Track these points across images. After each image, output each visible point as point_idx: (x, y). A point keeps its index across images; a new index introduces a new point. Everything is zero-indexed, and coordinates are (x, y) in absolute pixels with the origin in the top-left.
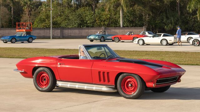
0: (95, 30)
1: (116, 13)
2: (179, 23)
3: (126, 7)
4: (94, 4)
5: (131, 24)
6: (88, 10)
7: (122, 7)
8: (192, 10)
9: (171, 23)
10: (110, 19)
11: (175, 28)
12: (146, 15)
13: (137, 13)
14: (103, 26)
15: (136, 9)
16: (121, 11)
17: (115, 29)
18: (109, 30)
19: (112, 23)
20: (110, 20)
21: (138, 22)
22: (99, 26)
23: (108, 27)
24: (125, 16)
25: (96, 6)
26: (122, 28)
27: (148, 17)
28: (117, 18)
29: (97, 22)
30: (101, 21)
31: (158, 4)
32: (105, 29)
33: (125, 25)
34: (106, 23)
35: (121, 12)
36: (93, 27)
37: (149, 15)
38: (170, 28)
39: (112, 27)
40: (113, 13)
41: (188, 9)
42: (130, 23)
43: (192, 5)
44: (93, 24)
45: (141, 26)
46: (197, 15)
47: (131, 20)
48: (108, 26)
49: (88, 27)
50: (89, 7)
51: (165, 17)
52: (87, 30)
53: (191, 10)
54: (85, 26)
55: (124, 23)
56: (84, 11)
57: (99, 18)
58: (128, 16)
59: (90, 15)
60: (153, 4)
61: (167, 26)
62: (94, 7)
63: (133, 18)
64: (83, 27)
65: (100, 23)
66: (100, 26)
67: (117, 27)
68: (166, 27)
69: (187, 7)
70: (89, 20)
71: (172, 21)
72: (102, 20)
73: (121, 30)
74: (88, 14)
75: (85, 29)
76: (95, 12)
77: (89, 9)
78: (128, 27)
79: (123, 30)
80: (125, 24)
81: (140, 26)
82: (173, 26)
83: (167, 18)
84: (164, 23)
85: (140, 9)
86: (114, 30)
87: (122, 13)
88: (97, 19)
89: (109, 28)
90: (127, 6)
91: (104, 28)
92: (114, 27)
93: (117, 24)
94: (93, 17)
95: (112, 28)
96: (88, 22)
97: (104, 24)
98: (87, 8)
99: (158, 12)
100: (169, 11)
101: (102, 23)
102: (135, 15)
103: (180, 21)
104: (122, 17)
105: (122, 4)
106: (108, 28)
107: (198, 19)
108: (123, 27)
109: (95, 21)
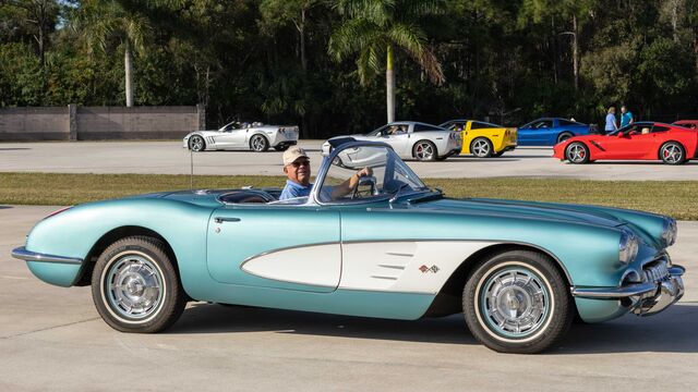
0: (45, 116)
1: (114, 61)
2: (304, 95)
3: (145, 45)
4: (41, 34)
5: (160, 98)
6: (22, 54)
7: (131, 43)
8: (342, 54)
9: (281, 95)
10: (93, 81)
11: (293, 108)
12: (204, 69)
13: (179, 61)
14: (72, 102)
15: (173, 49)
16: (127, 55)
17: (109, 112)
18: (90, 116)
19: (98, 93)
20: (92, 85)
21: (181, 91)
22: (59, 102)
23: (89, 106)
24: (141, 74)
25: (47, 42)
26: (130, 110)
27: (210, 77)
28: (115, 79)
29: (51, 89)
30: (66, 88)
31: (241, 38)
32: (78, 112)
33: (140, 101)
34: (81, 93)
35: (127, 59)
36: (38, 105)
37: (214, 69)
38: (278, 108)
39: (101, 105)
40: (103, 64)
41: (331, 51)
42: (156, 95)
43: (344, 40)
44: (39, 98)
45: (191, 102)
46: (357, 69)
47: (158, 84)
48: (89, 101)
49: (22, 104)
50: (26, 42)
51: (260, 76)
52: (21, 116)
53: (338, 55)
54: (13, 104)
55: (136, 94)
56: (12, 56)
57: (60, 78)
58: (151, 73)
59: (29, 67)
60: (226, 37)
61: (269, 104)
62: (41, 43)
63: (166, 78)
64: (7, 104)
65: (63, 93)
66: (60, 104)
67: (114, 105)
68: (264, 106)
69: (327, 46)
70: (26, 84)
71: (284, 87)
72: (69, 85)
73: (128, 116)
74: (25, 64)
75: (14, 112)
76: (43, 58)
77: (26, 49)
78: (150, 105)
79: (134, 116)
80: (139, 97)
81: (186, 104)
82: (286, 104)
83: (269, 79)
84: (259, 94)
85: (186, 51)
86: (105, 116)
87: (130, 61)
88: (51, 81)
89: (92, 109)
90: (146, 42)
91: (74, 108)
92: (107, 105)
93: (114, 98)
94: (38, 74)
95: (99, 107)
96: (24, 91)
97: (75, 97)
98: (21, 46)
99: (242, 59)
100: (273, 59)
101: (69, 94)
102: (173, 69)
103: (308, 88)
104: (131, 74)
105: (130, 35)
106: (87, 108)
107: (362, 81)
108: (135, 104)
109: (47, 87)
